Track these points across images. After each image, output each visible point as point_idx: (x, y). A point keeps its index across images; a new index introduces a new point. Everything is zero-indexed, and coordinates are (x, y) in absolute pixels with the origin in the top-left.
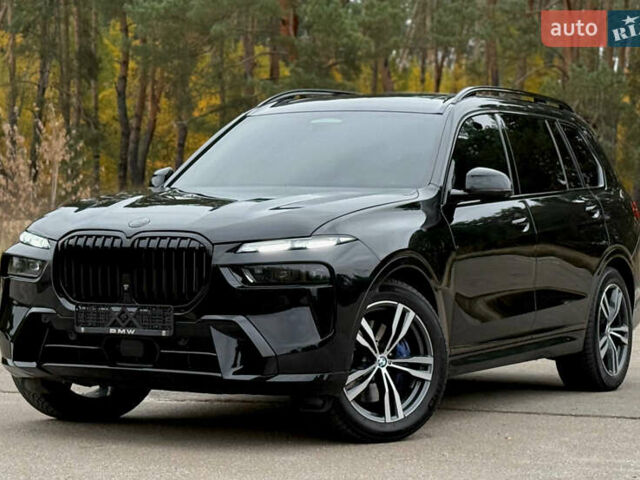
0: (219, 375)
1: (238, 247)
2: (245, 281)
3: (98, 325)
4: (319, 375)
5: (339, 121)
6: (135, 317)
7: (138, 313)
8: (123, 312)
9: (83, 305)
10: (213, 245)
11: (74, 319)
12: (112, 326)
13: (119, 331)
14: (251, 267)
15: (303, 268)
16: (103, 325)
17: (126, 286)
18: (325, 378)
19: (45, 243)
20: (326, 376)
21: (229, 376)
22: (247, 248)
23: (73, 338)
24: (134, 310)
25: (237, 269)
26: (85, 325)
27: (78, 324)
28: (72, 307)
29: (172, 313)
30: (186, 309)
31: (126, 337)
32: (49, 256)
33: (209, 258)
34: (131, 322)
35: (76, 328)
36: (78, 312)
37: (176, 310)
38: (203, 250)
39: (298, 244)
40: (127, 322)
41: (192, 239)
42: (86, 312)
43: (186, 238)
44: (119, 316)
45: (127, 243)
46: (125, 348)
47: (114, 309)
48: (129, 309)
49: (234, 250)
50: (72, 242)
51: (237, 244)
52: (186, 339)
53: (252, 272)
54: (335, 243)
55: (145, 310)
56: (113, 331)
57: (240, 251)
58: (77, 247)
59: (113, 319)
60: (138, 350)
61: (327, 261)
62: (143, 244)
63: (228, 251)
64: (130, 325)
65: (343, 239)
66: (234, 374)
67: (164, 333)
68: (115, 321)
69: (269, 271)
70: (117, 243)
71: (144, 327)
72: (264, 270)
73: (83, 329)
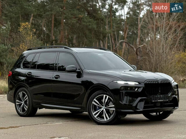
10: (171, 82)
17: (160, 91)
24: (162, 96)
35: (152, 101)
44: (160, 98)
45: (159, 82)
47: (159, 96)
50: (147, 82)
56: (159, 101)
59: (158, 98)
64: (162, 100)
71: (165, 99)
73: (153, 101)
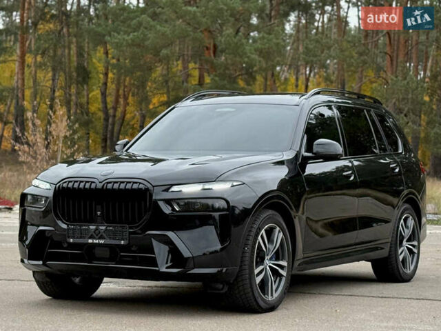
0: (157, 269)
1: (169, 188)
2: (173, 209)
3: (81, 238)
4: (219, 269)
5: (233, 110)
6: (104, 232)
7: (106, 230)
8: (97, 229)
9: (71, 225)
10: (154, 187)
11: (66, 234)
12: (90, 238)
13: (95, 241)
14: (177, 200)
15: (210, 202)
16: (84, 238)
17: (99, 213)
18: (224, 271)
19: (48, 186)
20: (224, 270)
21: (164, 269)
22: (175, 189)
23: (65, 245)
24: (104, 228)
25: (169, 202)
26: (73, 237)
27: (69, 237)
28: (65, 226)
29: (128, 229)
30: (136, 227)
31: (99, 245)
32: (51, 194)
33: (151, 196)
34: (102, 235)
35: (68, 240)
36: (68, 229)
37: (130, 228)
38: (147, 189)
39: (207, 186)
40: (99, 235)
41: (140, 183)
42: (73, 229)
43: (136, 183)
44: (94, 232)
45: (100, 186)
46: (98, 252)
47: (91, 227)
48: (101, 228)
49: (167, 190)
50: (65, 185)
51: (169, 186)
52: (136, 246)
53: (178, 204)
54: (230, 185)
55: (111, 228)
56: (90, 241)
57: (170, 190)
58: (68, 188)
60: (106, 253)
61: (225, 197)
62: (109, 186)
63: (163, 191)
64: (101, 238)
65: (235, 184)
66: (167, 268)
67: (122, 242)
68: (92, 235)
69: (188, 204)
70: (93, 186)
71: (110, 238)
72: (185, 203)
73: (71, 240)
